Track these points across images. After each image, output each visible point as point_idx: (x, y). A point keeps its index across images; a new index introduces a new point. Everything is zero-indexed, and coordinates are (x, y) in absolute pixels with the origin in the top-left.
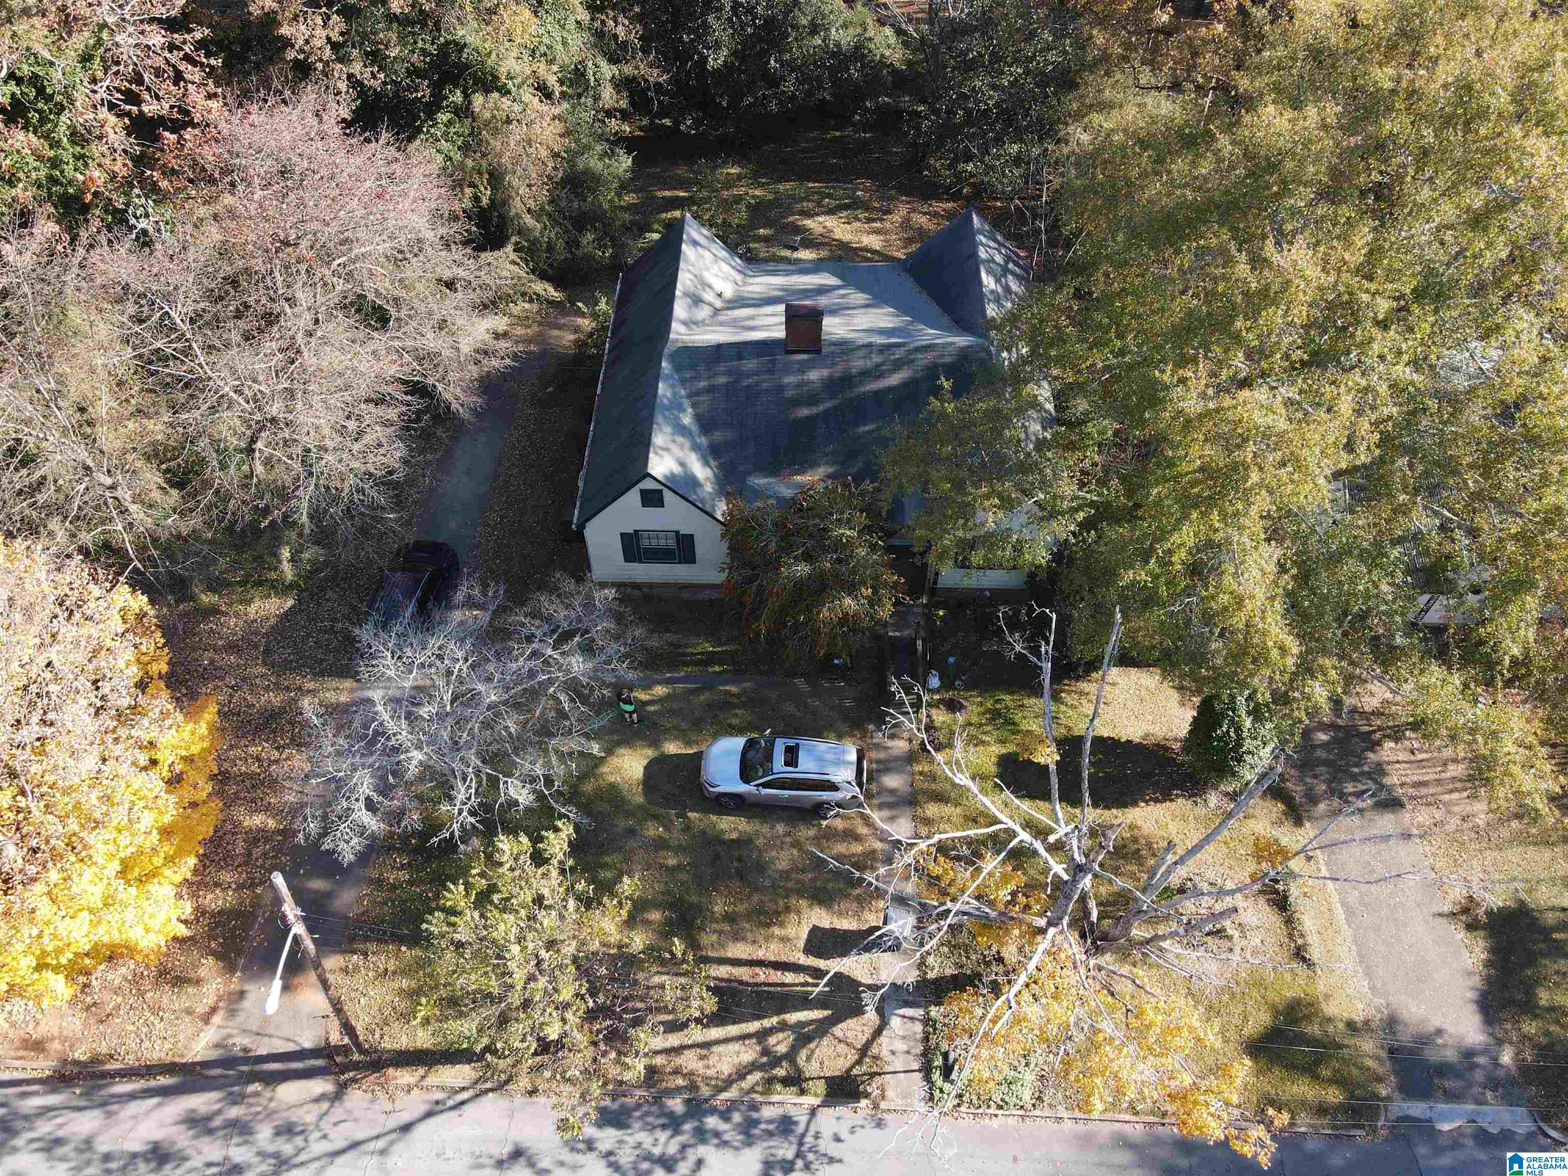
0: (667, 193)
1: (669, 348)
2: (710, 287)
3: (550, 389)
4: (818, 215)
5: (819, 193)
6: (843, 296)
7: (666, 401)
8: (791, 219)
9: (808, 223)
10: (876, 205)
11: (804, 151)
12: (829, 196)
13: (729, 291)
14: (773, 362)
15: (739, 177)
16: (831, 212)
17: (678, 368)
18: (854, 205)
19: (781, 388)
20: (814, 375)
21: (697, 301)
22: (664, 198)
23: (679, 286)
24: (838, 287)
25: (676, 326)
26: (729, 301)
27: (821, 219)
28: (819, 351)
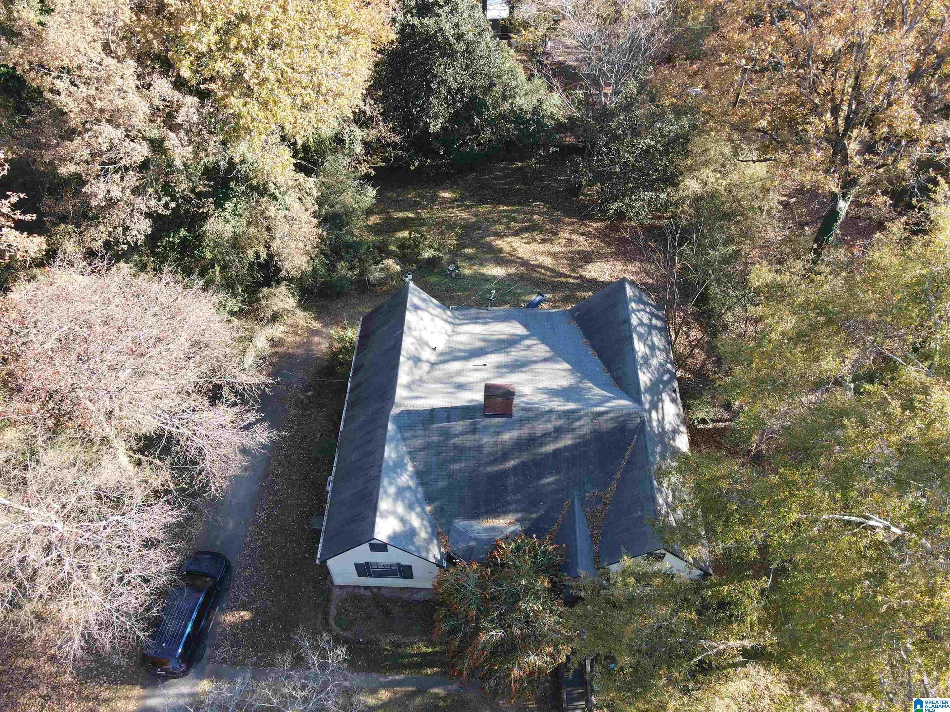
0: (401, 215)
1: (395, 411)
2: (427, 344)
3: (310, 393)
4: (507, 236)
5: (507, 217)
6: (529, 347)
7: (391, 463)
8: (488, 239)
9: (500, 243)
10: (548, 227)
11: (495, 179)
12: (514, 219)
13: (441, 344)
14: (474, 424)
15: (452, 201)
16: (516, 234)
17: (401, 428)
18: (532, 227)
19: (480, 448)
20: (507, 436)
21: (417, 360)
22: (398, 218)
23: (403, 352)
24: (523, 338)
25: (400, 393)
26: (442, 354)
27: (509, 239)
28: (510, 416)
